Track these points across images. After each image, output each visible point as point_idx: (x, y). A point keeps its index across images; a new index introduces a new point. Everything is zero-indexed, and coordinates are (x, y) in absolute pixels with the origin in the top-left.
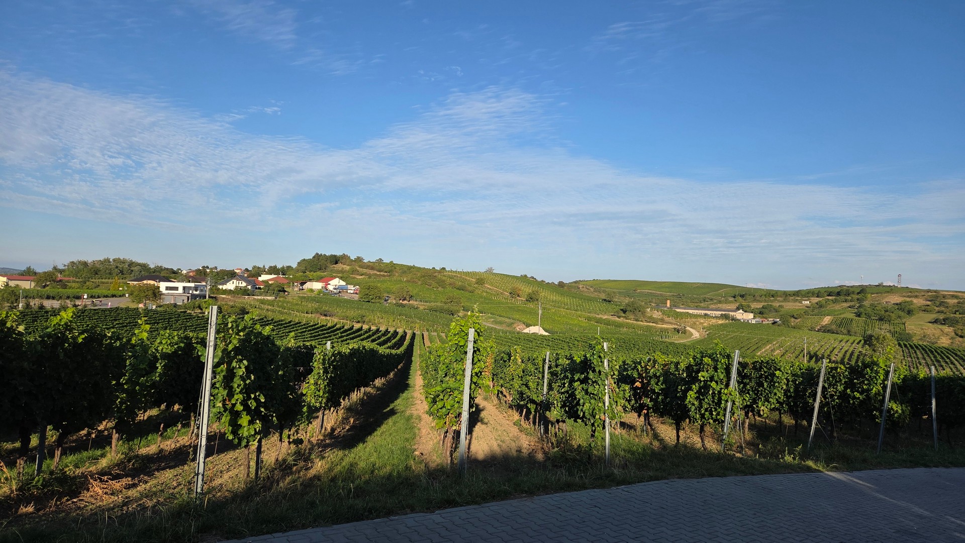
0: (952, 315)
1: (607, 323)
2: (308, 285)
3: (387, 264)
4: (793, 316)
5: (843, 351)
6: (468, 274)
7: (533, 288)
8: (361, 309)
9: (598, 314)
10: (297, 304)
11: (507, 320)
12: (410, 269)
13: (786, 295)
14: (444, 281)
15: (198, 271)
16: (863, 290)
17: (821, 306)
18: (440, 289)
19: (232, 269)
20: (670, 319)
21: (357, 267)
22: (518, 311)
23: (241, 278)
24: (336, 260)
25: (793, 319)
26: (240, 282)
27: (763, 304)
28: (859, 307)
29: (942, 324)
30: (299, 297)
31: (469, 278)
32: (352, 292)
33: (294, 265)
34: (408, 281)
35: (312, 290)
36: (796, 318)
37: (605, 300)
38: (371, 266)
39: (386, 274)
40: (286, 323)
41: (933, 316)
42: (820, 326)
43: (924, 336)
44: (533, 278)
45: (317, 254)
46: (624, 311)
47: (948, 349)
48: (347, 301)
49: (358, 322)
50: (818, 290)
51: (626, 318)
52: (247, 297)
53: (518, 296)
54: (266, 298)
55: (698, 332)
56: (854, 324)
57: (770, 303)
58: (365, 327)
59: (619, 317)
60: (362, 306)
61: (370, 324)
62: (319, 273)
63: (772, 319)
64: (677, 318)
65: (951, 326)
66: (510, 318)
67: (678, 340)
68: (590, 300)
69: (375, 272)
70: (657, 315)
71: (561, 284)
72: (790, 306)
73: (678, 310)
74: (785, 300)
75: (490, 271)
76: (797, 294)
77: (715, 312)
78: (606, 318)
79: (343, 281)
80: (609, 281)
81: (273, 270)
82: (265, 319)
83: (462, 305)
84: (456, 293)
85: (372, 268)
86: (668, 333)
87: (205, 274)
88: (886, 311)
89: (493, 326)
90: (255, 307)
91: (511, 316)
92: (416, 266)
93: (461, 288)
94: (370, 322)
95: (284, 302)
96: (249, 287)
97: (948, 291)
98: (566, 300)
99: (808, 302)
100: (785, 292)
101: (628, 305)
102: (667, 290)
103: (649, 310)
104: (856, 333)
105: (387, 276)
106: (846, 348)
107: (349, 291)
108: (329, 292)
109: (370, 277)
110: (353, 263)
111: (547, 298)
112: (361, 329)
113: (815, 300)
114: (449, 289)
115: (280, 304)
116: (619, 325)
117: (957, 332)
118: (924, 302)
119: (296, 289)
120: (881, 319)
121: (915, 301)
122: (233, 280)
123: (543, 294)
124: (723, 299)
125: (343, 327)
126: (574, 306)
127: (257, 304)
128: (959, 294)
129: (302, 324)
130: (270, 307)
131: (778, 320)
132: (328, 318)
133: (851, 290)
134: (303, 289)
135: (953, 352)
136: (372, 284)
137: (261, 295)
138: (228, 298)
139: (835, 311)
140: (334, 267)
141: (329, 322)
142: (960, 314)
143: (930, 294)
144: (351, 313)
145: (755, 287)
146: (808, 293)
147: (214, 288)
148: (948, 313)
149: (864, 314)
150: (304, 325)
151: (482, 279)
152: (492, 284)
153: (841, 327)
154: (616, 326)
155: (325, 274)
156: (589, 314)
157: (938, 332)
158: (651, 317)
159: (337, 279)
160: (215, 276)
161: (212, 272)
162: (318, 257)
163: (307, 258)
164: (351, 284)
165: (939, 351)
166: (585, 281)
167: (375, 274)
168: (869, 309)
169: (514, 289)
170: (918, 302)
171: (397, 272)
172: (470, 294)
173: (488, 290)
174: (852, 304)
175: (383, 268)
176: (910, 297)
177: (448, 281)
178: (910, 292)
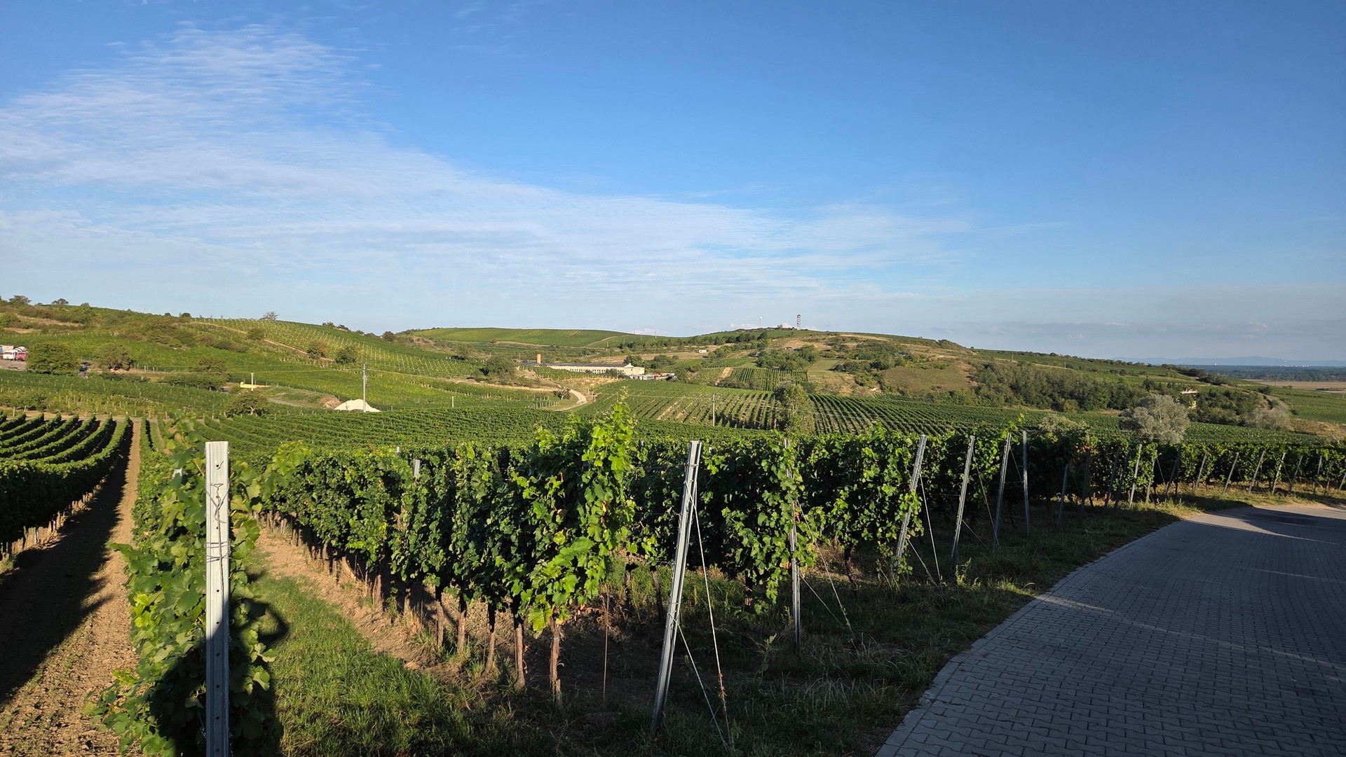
0: (852, 361)
1: (463, 389)
3: (77, 310)
4: (689, 369)
5: (751, 408)
6: (232, 323)
7: (344, 343)
8: (33, 385)
9: (448, 378)
11: (308, 393)
12: (124, 316)
13: (681, 343)
14: (190, 335)
16: (763, 334)
17: (720, 356)
18: (184, 348)
20: (547, 380)
21: (16, 314)
22: (325, 378)
25: (689, 373)
27: (655, 355)
28: (760, 355)
29: (843, 371)
31: (235, 330)
32: (11, 357)
34: (121, 337)
36: (693, 372)
37: (456, 357)
38: (44, 312)
39: (77, 325)
41: (833, 363)
42: (720, 379)
43: (826, 386)
44: (342, 327)
46: (486, 372)
47: (852, 400)
49: (33, 408)
50: (716, 335)
51: (488, 381)
53: (323, 355)
55: (585, 395)
56: (756, 376)
57: (663, 354)
58: (50, 417)
59: (478, 380)
60: (37, 381)
61: (58, 410)
63: (666, 374)
64: (557, 378)
65: (851, 373)
66: (312, 390)
67: (560, 408)
68: (434, 357)
69: (55, 322)
70: (529, 375)
71: (389, 336)
72: (686, 356)
73: (553, 367)
74: (680, 350)
75: (270, 318)
76: (693, 341)
77: (599, 368)
78: (460, 384)
80: (456, 330)
83: (227, 372)
84: (215, 354)
85: (48, 316)
86: (546, 398)
88: (787, 359)
89: (284, 403)
91: (313, 387)
93: (221, 346)
94: (57, 407)
97: (847, 333)
98: (399, 359)
99: (705, 351)
100: (679, 339)
101: (489, 363)
102: (536, 340)
103: (518, 369)
104: (760, 387)
105: (80, 328)
106: (753, 405)
109: (45, 331)
110: (8, 307)
111: (369, 357)
112: (41, 420)
113: (713, 348)
114: (200, 348)
116: (479, 392)
117: (857, 380)
118: (825, 346)
120: (782, 369)
121: (816, 345)
123: (362, 351)
124: (607, 350)
125: (5, 419)
126: (411, 367)
128: (859, 336)
131: (673, 374)
133: (752, 334)
136: (52, 343)
139: (735, 360)
142: (859, 359)
143: (830, 337)
144: (17, 394)
145: (644, 334)
146: (705, 340)
148: (848, 359)
149: (765, 363)
151: (259, 331)
152: (276, 338)
153: (742, 380)
154: (475, 393)
156: (435, 378)
157: (839, 381)
158: (522, 379)
164: (9, 344)
165: (844, 403)
166: (420, 330)
167: (55, 326)
168: (770, 357)
169: (315, 344)
170: (819, 346)
171: (99, 322)
172: (240, 354)
173: (270, 348)
174: (753, 351)
175: (69, 316)
176: (810, 341)
177: (199, 335)
178: (811, 335)
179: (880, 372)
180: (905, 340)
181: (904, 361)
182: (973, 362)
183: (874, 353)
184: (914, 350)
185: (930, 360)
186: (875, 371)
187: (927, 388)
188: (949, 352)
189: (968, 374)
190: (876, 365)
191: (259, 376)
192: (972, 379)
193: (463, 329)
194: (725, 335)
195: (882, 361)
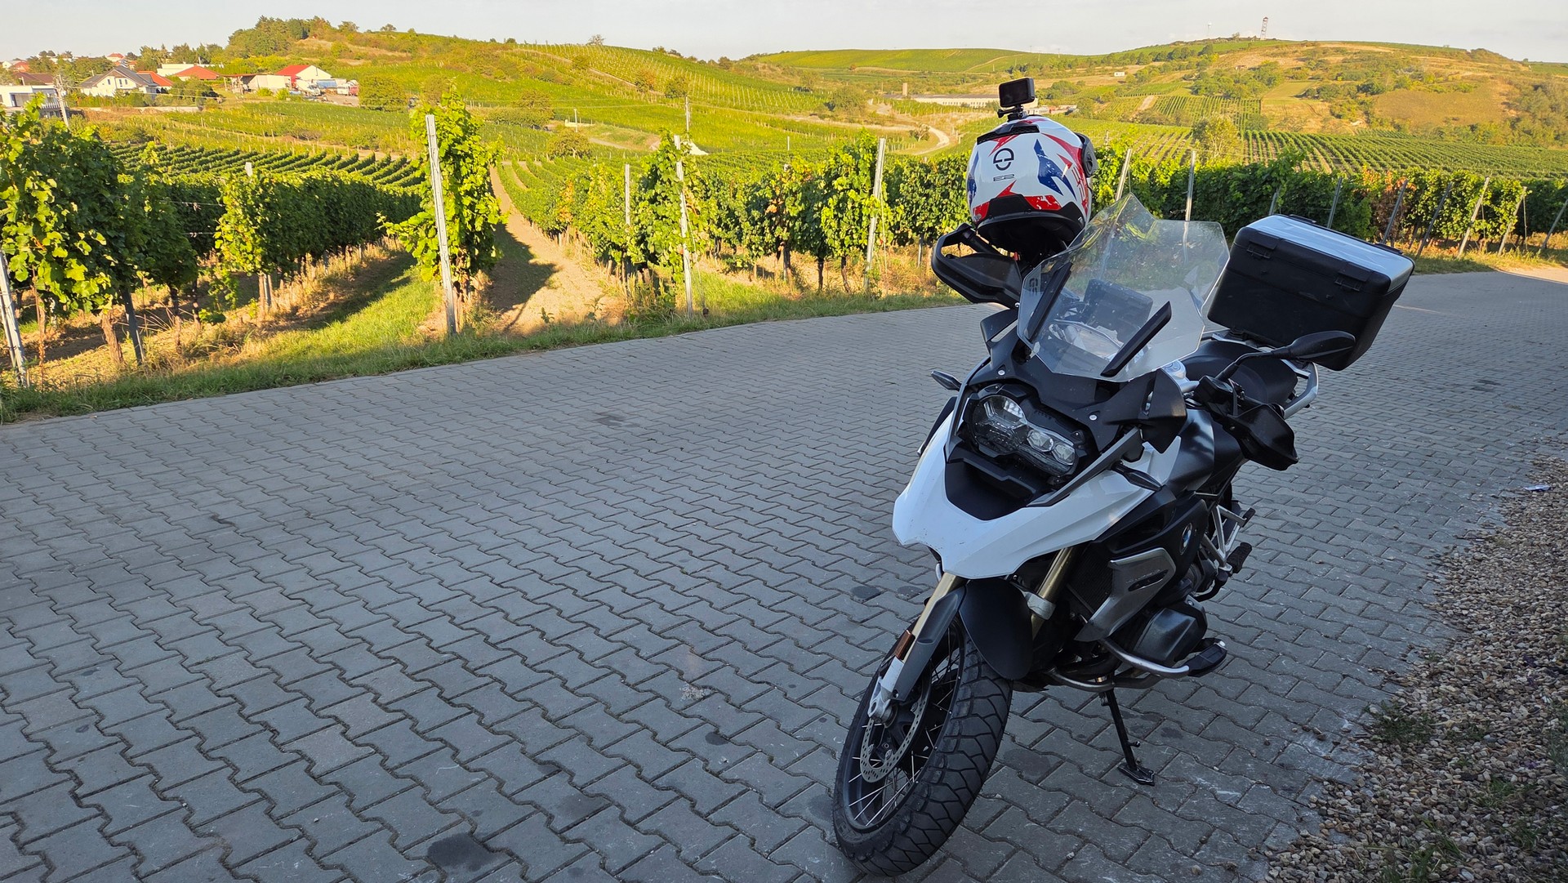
0: (1331, 82)
1: (804, 128)
2: (258, 82)
3: (403, 36)
4: (1098, 100)
5: (1163, 151)
6: (557, 49)
7: (675, 72)
8: (367, 122)
9: (788, 115)
10: (243, 119)
11: (633, 133)
12: (448, 42)
13: (1091, 63)
14: (515, 65)
15: (32, 61)
16: (1207, 47)
17: (1142, 80)
18: (509, 80)
19: (101, 56)
20: (907, 117)
21: (346, 43)
22: (653, 115)
23: (123, 72)
24: (303, 30)
25: (1097, 104)
26: (123, 80)
27: (1054, 81)
28: (1199, 77)
29: (1315, 97)
30: (245, 104)
31: (559, 58)
32: (346, 92)
33: (224, 44)
34: (447, 67)
35: (267, 92)
36: (1102, 103)
37: (799, 88)
38: (373, 40)
39: (404, 55)
40: (230, 156)
41: (1303, 86)
42: (1137, 113)
43: (1285, 120)
44: (674, 52)
45: (264, 19)
46: (831, 107)
47: (1314, 139)
48: (337, 109)
49: (367, 148)
50: (1140, 51)
51: (833, 118)
52: (143, 109)
53: (651, 88)
54: (181, 109)
55: (948, 135)
56: (1187, 107)
57: (1064, 79)
58: (380, 157)
59: (822, 117)
60: (369, 117)
61: (389, 150)
62: (275, 58)
63: (1065, 107)
64: (916, 113)
65: (1326, 101)
66: (638, 129)
67: (915, 151)
68: (775, 89)
69: (384, 52)
70: (883, 110)
71: (725, 63)
72: (1096, 82)
73: (920, 100)
74: (1089, 73)
75: (596, 43)
76: (1108, 60)
77: (978, 100)
78: (801, 121)
79: (325, 70)
80: (808, 53)
81: (182, 54)
82: (188, 150)
83: (552, 108)
84: (539, 86)
85: (377, 45)
86: (900, 140)
87: (49, 66)
88: (1236, 82)
89: (608, 144)
90: (164, 128)
91: (639, 125)
92: (459, 37)
93: (548, 78)
94: (387, 147)
95: (217, 116)
96: (143, 90)
97: (1331, 43)
98: (734, 91)
99: (1123, 74)
100: (1089, 57)
101: (836, 95)
102: (904, 65)
103: (870, 102)
104: (1187, 121)
105: (408, 58)
106: (1167, 147)
107: (339, 91)
108: (302, 94)
109: (375, 63)
110: (338, 34)
111: (701, 90)
112: (373, 160)
113: (1134, 69)
114: (525, 79)
115: (211, 119)
116: (822, 132)
117: (1334, 110)
118: (1294, 63)
119: (236, 90)
120: (1227, 96)
121: (1281, 61)
122: (108, 78)
123: (694, 82)
124: (992, 75)
125: (339, 158)
126: (747, 101)
127: (167, 121)
128: (1348, 46)
129: (261, 156)
130: (192, 127)
131: (1075, 107)
132: (309, 143)
133: (1191, 48)
134: (250, 90)
135: (1320, 143)
136: (381, 75)
137: (170, 103)
138: (106, 113)
139: (1162, 86)
140: (303, 45)
141: (311, 149)
142: (1343, 79)
143: (1305, 48)
144: (352, 132)
145: (1045, 51)
146: (1124, 59)
147: (74, 94)
148: (1326, 80)
149: (1203, 88)
150: (266, 157)
151: (583, 59)
152: (602, 68)
153: (1170, 112)
154: (817, 134)
155: (287, 58)
156: (773, 115)
157: (1306, 111)
158: (873, 115)
159: (312, 68)
160: (71, 69)
161: (61, 62)
162: (265, 24)
163: (245, 28)
164: (341, 77)
165: (1300, 142)
166: (766, 55)
167: (385, 57)
168: (1212, 81)
169: (641, 75)
170: (1285, 63)
171: (425, 51)
172: (565, 87)
173: (597, 80)
174: (1189, 72)
175: (396, 44)
176: (1274, 55)
177: (523, 64)
178: (1277, 47)
179: (1370, 98)
180: (1418, 50)
181: (1409, 81)
182: (1516, 81)
183: (1366, 70)
184: (1426, 65)
185: (1450, 78)
186: (1362, 96)
187: (1437, 121)
188: (1483, 67)
189: (1504, 99)
190: (1365, 89)
191: (585, 113)
192: (1509, 106)
193: (817, 53)
194: (1154, 50)
195: (1376, 81)
